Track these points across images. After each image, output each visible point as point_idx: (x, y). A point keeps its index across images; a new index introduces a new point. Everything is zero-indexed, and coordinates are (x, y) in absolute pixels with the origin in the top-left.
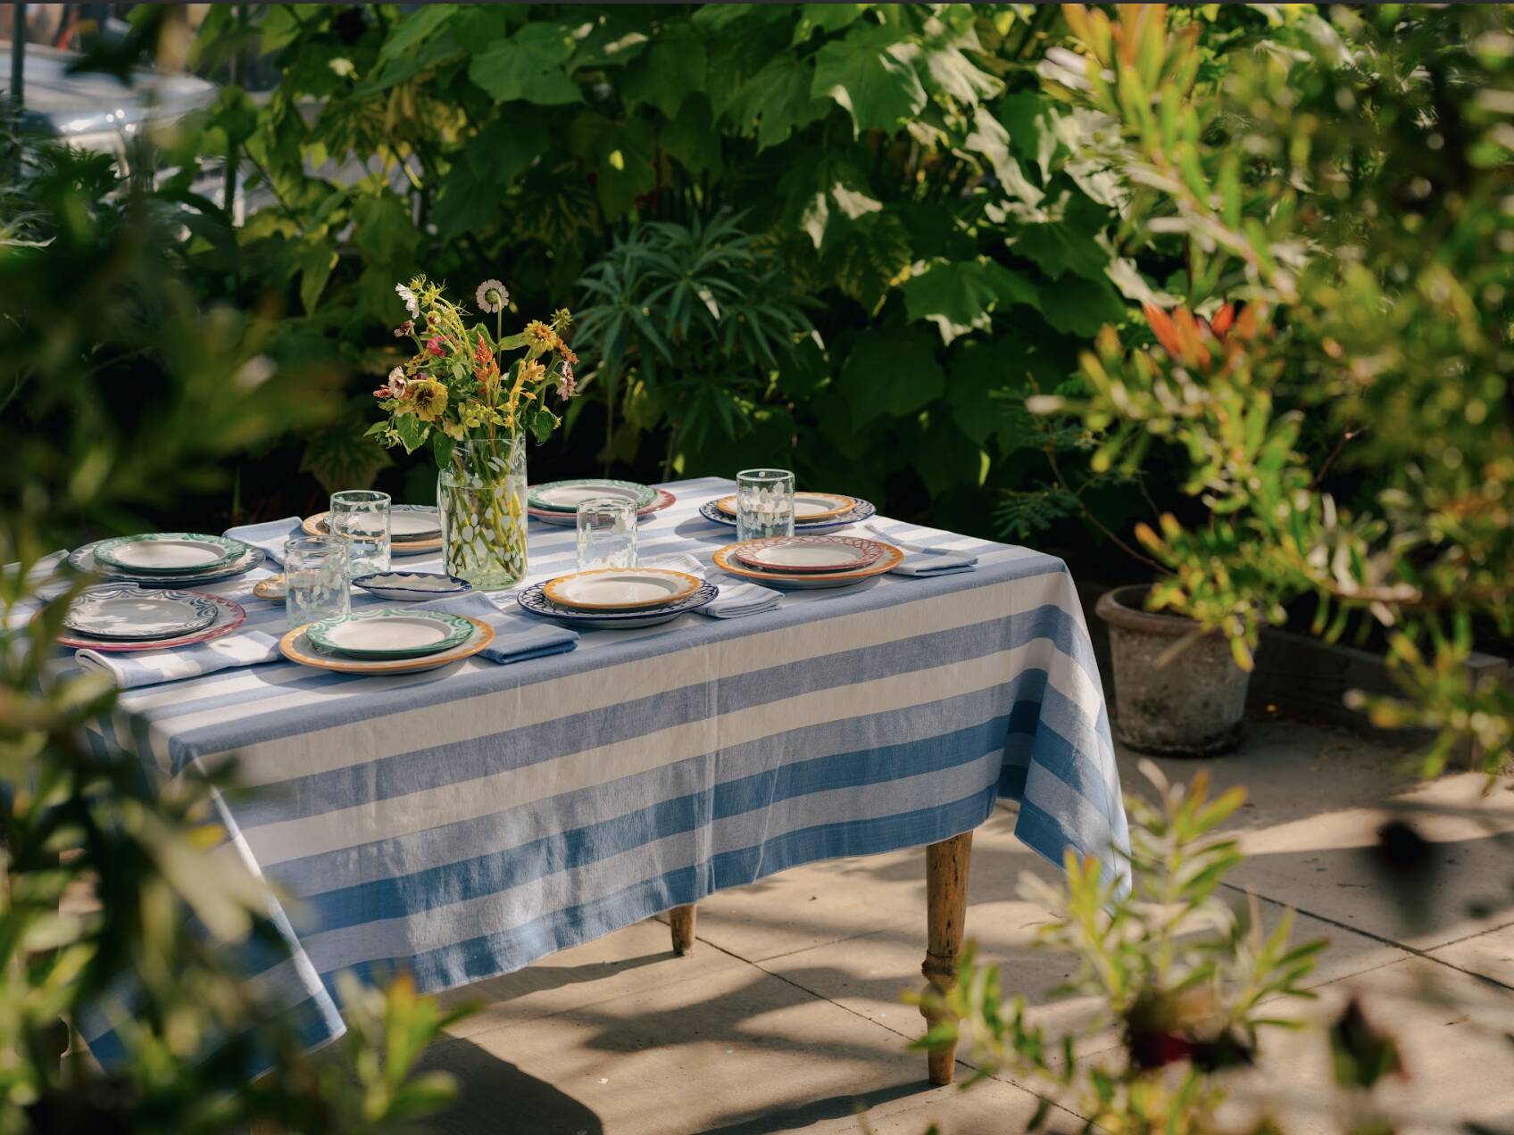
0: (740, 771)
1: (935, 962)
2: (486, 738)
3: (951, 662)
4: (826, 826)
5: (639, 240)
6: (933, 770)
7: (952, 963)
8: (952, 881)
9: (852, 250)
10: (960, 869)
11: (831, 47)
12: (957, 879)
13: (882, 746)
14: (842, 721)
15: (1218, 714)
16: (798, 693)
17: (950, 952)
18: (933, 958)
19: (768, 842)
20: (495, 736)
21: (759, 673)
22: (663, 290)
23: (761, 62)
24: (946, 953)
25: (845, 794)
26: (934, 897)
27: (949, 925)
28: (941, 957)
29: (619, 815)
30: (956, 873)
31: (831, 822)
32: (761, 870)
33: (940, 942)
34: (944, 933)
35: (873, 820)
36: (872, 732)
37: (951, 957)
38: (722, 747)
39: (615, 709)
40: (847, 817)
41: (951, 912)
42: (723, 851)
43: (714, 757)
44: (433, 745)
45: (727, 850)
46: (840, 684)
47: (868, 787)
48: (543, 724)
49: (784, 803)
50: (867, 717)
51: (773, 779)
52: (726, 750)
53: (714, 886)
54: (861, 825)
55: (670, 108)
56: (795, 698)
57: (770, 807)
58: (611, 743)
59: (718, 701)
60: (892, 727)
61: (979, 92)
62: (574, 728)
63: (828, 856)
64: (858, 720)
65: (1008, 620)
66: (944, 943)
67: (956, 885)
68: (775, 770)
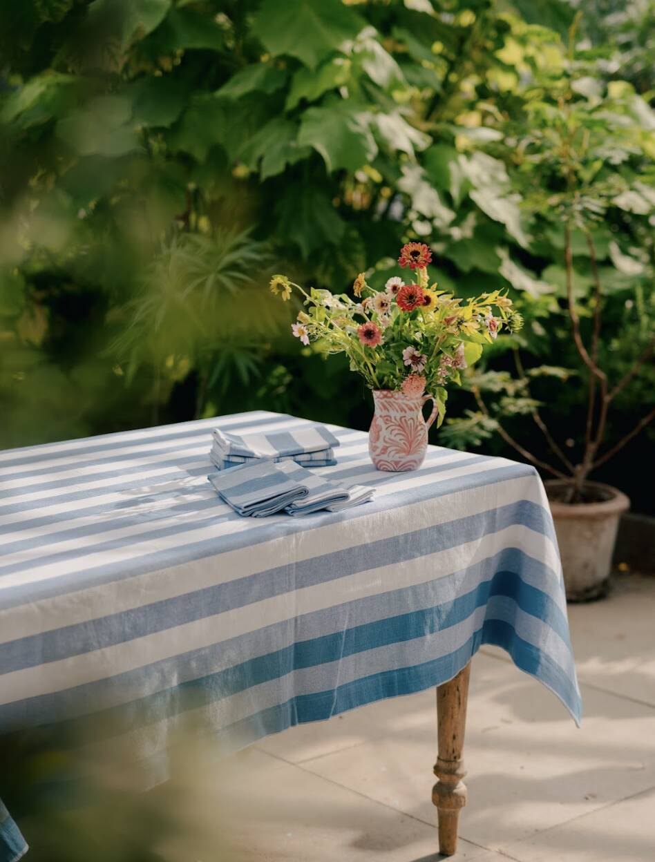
0: (314, 633)
1: (443, 765)
2: (124, 613)
3: (460, 544)
4: (382, 674)
5: (178, 246)
6: (450, 626)
7: (457, 765)
8: (456, 706)
9: (326, 254)
10: (462, 695)
11: (312, 112)
12: (460, 703)
13: (418, 610)
14: (389, 593)
15: (594, 572)
16: (354, 572)
17: (455, 758)
18: (442, 763)
19: (340, 688)
20: (131, 611)
21: (326, 557)
22: (199, 281)
23: (261, 124)
24: (452, 759)
25: (393, 647)
26: (443, 717)
27: (454, 737)
28: (448, 761)
29: (224, 669)
30: (459, 699)
31: (385, 670)
32: (335, 709)
33: (447, 751)
34: (451, 744)
35: (415, 667)
36: (410, 600)
37: (456, 762)
38: (299, 614)
39: (220, 587)
40: (396, 666)
41: (456, 728)
42: (303, 694)
43: (293, 622)
44: (86, 620)
45: (307, 693)
46: (385, 564)
47: (410, 642)
48: (166, 601)
49: (351, 657)
50: (406, 589)
51: (341, 639)
52: (302, 616)
53: (297, 720)
54: (406, 672)
55: (200, 154)
56: (353, 575)
57: (341, 661)
58: (218, 613)
59: (296, 579)
60: (423, 595)
61: (414, 145)
62: (190, 602)
63: (385, 697)
64: (400, 591)
65: (494, 511)
66: (451, 751)
67: (459, 708)
68: (343, 632)
